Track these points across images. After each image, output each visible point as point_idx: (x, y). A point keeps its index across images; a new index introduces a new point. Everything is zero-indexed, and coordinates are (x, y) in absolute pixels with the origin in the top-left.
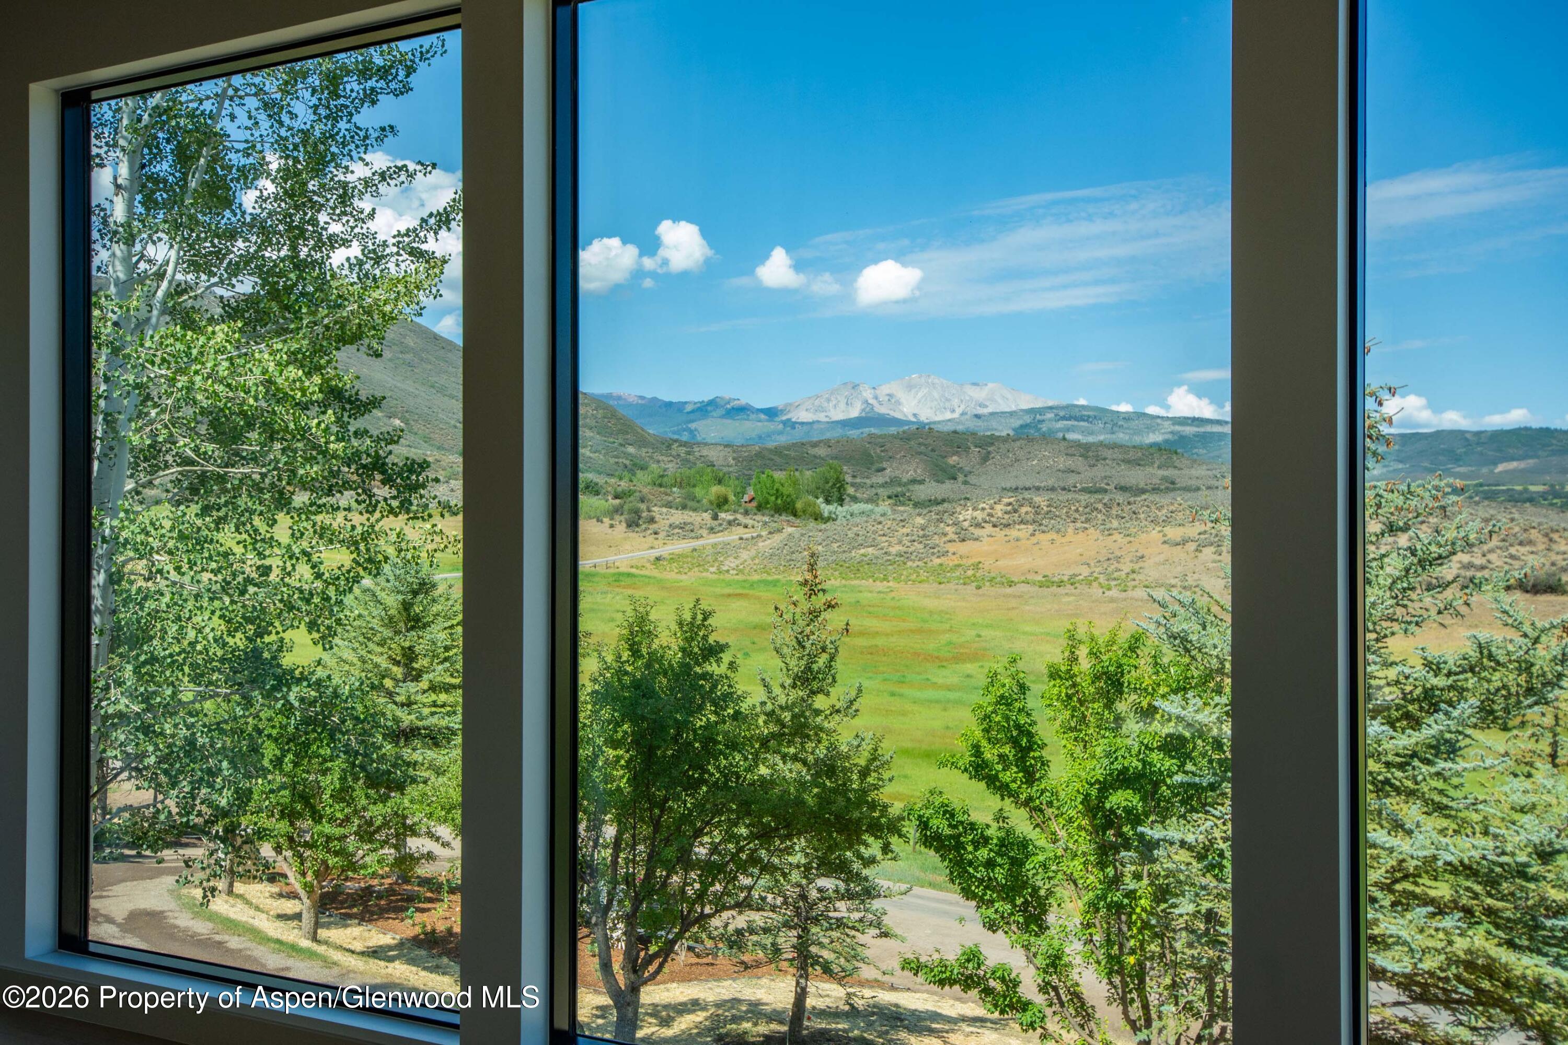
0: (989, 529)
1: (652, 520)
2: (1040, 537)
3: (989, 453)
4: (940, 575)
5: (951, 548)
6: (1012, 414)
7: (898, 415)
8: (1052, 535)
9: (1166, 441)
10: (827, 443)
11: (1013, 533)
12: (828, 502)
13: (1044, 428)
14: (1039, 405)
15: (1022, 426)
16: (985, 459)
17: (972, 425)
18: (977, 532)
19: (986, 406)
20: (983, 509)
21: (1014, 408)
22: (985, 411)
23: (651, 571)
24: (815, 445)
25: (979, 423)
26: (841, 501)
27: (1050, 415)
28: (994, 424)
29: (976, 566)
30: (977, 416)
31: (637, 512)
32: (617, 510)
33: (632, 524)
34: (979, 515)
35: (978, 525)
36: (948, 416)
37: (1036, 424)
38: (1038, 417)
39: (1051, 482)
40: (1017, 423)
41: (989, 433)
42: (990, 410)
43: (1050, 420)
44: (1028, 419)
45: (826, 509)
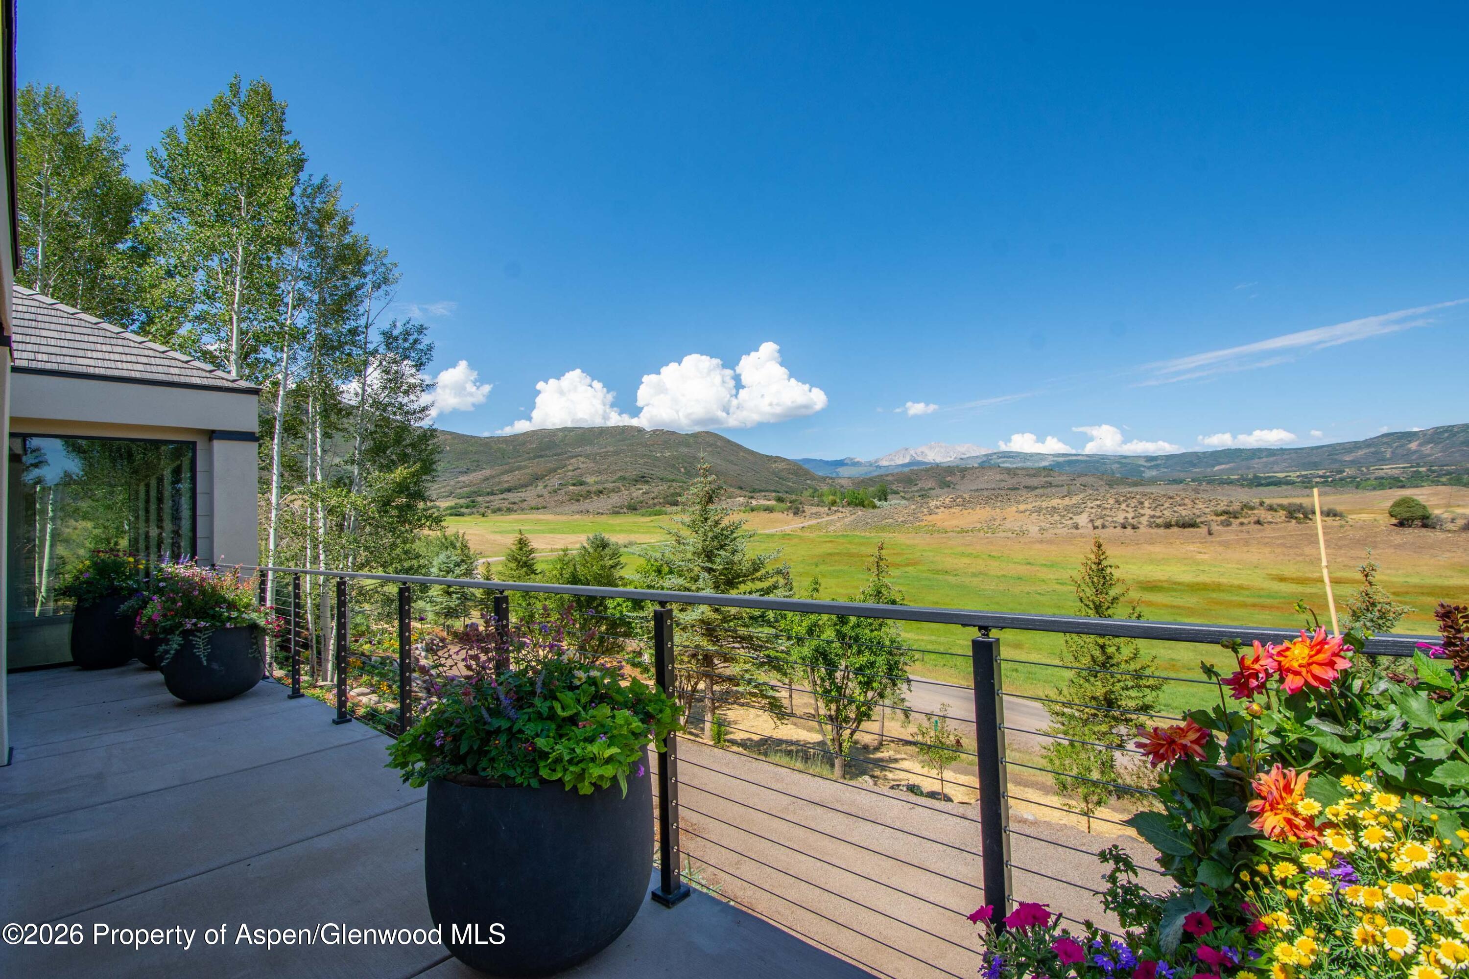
0: (942, 509)
1: (804, 512)
2: (964, 511)
3: (965, 475)
4: (917, 530)
5: (925, 518)
6: (977, 457)
7: (926, 460)
8: (970, 511)
9: (1049, 465)
10: (892, 475)
11: (953, 510)
12: (880, 500)
13: (992, 462)
15: (983, 462)
16: (962, 477)
17: (958, 462)
18: (937, 511)
19: (966, 454)
20: (942, 500)
21: (980, 454)
22: (965, 456)
24: (887, 475)
25: (963, 462)
26: (886, 500)
27: (995, 456)
28: (969, 461)
29: (933, 526)
30: (962, 459)
31: (798, 509)
32: (790, 508)
33: (796, 514)
35: (938, 508)
36: (949, 459)
37: (988, 461)
38: (991, 457)
40: (980, 461)
41: (966, 466)
43: (995, 459)
44: (985, 459)
45: (878, 503)
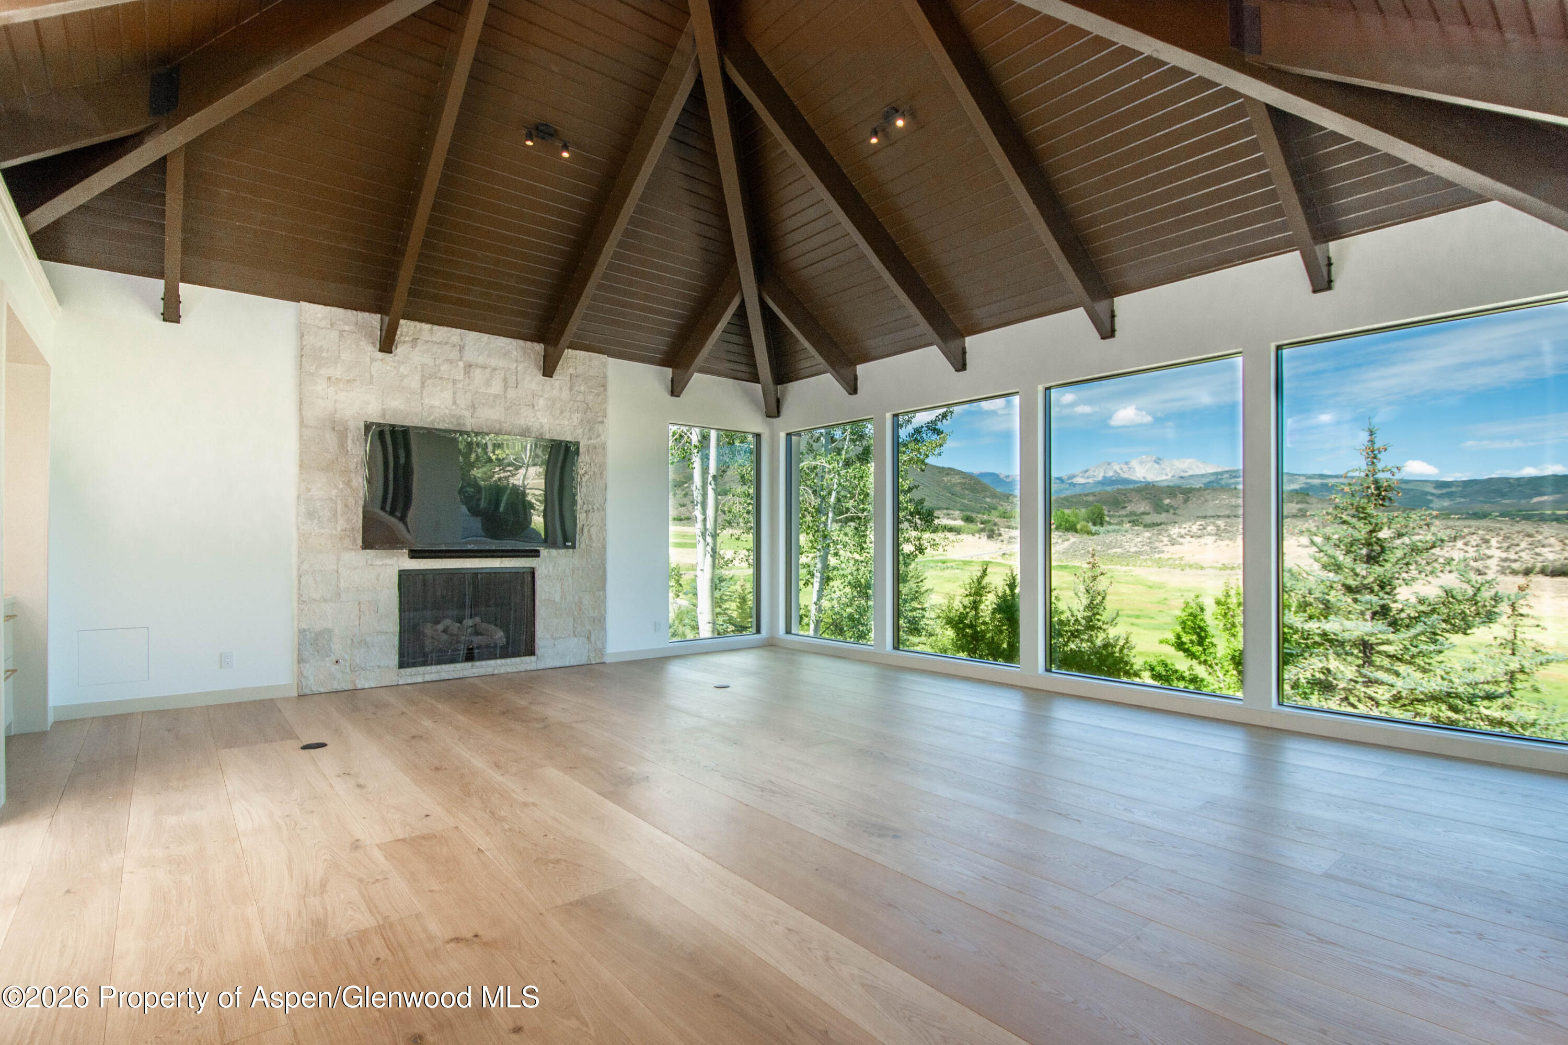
0: (1188, 538)
1: (1000, 535)
2: (1219, 543)
3: (1189, 497)
4: (1160, 563)
5: (1166, 549)
6: (1203, 476)
7: (1134, 478)
8: (1227, 542)
9: (1302, 489)
10: (1094, 494)
11: (1203, 540)
12: (1094, 524)
13: (1223, 482)
14: (1219, 470)
15: (1209, 482)
16: (1186, 501)
17: (1178, 482)
18: (1181, 540)
19: (1187, 472)
20: (1185, 528)
21: (1204, 472)
22: (1186, 474)
23: (1000, 560)
24: (1087, 495)
25: (1183, 481)
26: (1102, 524)
27: (1226, 476)
28: (1192, 481)
29: (1181, 559)
30: (1182, 477)
31: (992, 531)
32: (982, 530)
33: (990, 537)
34: (1183, 531)
35: (1182, 537)
36: (1164, 477)
37: (1218, 481)
38: (1219, 477)
39: (1227, 513)
40: (1206, 480)
41: (1188, 487)
42: (1190, 473)
43: (1227, 478)
44: (1212, 478)
45: (1094, 529)
